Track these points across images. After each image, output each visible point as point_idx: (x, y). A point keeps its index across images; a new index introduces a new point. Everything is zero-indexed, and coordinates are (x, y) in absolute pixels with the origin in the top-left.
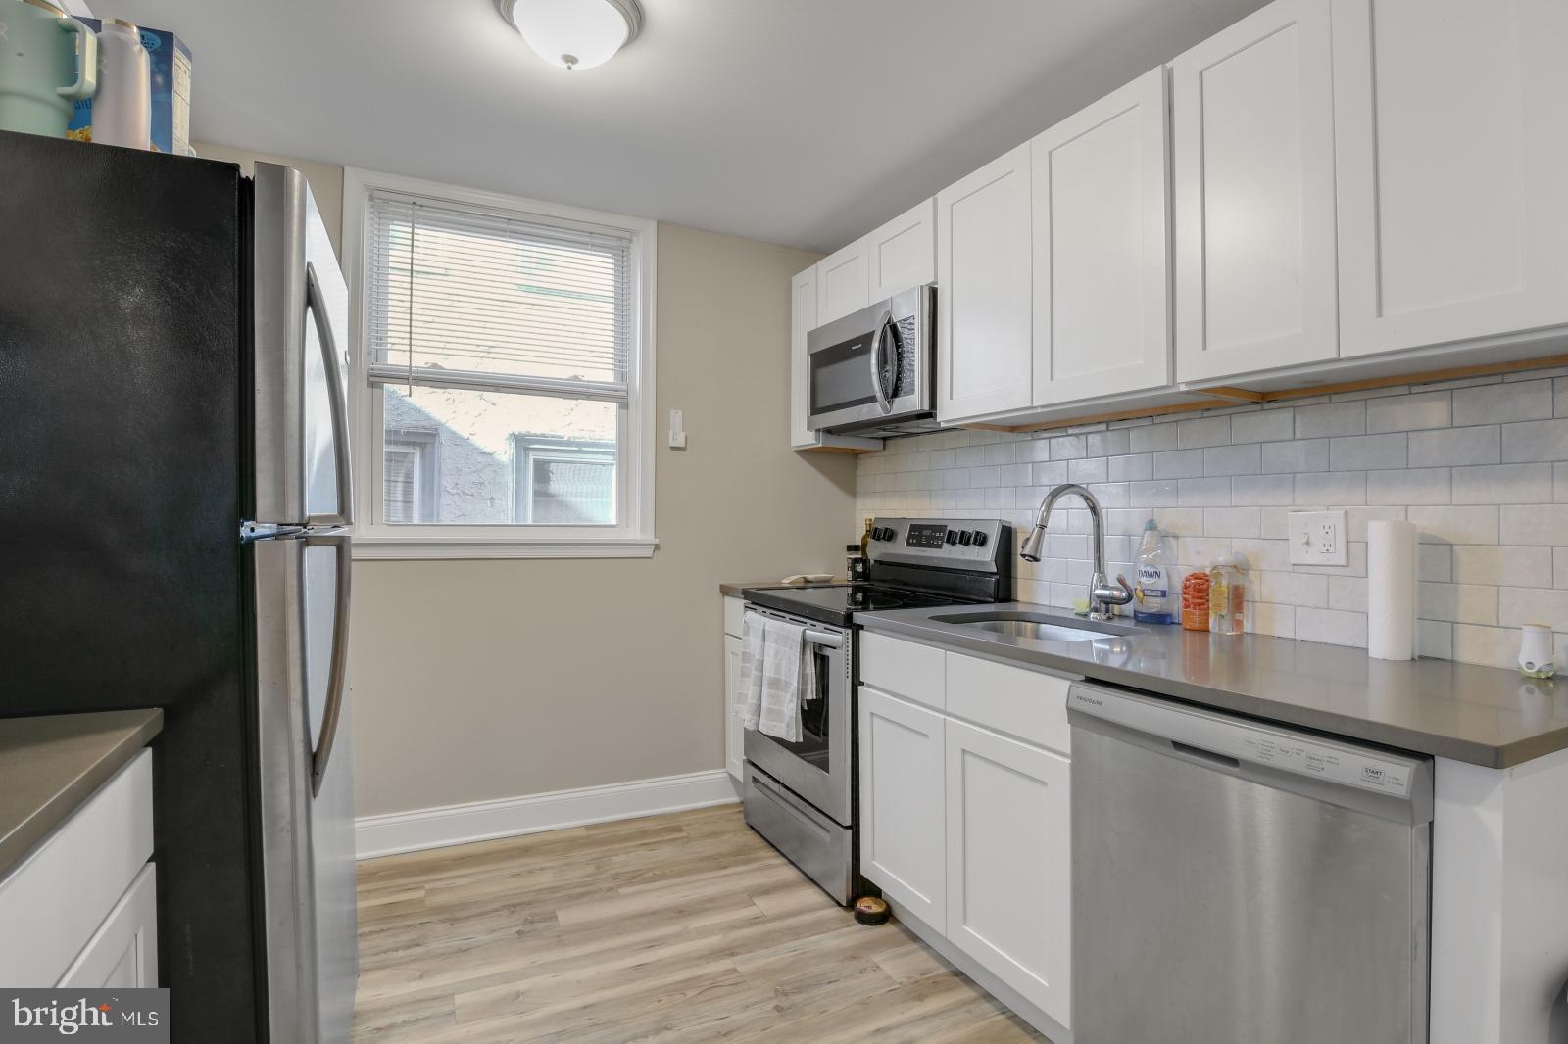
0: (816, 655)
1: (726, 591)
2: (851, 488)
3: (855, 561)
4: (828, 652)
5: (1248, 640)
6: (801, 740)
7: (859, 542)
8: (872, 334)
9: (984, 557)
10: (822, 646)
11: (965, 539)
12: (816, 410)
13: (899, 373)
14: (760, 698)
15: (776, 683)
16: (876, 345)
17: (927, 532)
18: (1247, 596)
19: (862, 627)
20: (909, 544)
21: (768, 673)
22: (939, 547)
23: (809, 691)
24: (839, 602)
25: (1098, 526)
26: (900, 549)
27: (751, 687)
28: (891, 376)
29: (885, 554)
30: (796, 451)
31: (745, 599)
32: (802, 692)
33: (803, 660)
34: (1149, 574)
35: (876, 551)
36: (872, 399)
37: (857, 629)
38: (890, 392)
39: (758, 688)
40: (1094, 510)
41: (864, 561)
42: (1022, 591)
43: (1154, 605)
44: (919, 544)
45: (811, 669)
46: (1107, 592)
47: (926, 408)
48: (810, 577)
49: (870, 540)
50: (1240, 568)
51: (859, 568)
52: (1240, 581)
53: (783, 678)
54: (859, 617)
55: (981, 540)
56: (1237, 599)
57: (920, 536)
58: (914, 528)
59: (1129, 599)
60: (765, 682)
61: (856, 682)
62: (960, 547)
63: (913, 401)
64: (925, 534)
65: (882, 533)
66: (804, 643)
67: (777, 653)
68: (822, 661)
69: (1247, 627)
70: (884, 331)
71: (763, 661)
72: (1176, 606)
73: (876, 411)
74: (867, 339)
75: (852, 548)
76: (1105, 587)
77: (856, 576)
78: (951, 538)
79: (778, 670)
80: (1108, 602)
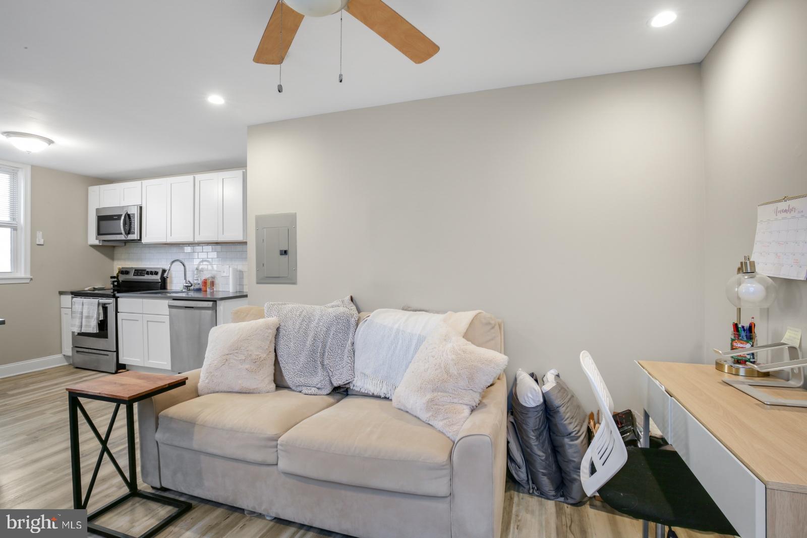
0: (103, 307)
1: (61, 293)
2: (112, 258)
3: (114, 281)
4: (107, 305)
5: (215, 292)
6: (98, 332)
7: (115, 275)
8: (122, 215)
9: (158, 278)
10: (105, 304)
11: (152, 273)
12: (99, 233)
13: (130, 228)
14: (82, 323)
15: (88, 317)
16: (123, 218)
17: (140, 271)
18: (215, 283)
19: (118, 297)
20: (134, 275)
21: (85, 314)
22: (144, 276)
23: (101, 317)
24: (110, 292)
25: (185, 269)
26: (131, 277)
27: (78, 320)
28: (127, 228)
29: (126, 279)
30: (90, 246)
31: (72, 295)
32: (98, 318)
33: (98, 310)
34: (196, 280)
35: (122, 278)
36: (121, 234)
37: (117, 298)
38: (127, 232)
39: (81, 320)
40: (184, 265)
41: (118, 281)
42: (169, 287)
43: (197, 287)
44: (137, 275)
45: (101, 311)
46: (187, 285)
47: (139, 238)
48: (96, 287)
49: (120, 275)
50: (213, 278)
51: (116, 284)
52: (213, 280)
53: (91, 315)
54: (117, 295)
55: (156, 273)
56: (213, 284)
57: (137, 273)
58: (135, 270)
59: (192, 286)
60: (84, 317)
61: (117, 312)
62: (150, 275)
63: (135, 236)
64: (139, 272)
65: (124, 272)
66: (99, 304)
67: (88, 308)
68: (105, 309)
69: (215, 290)
70: (125, 216)
71: (82, 312)
72: (201, 287)
73: (122, 237)
74: (119, 216)
75: (112, 277)
76: (187, 283)
77: (114, 286)
78: (148, 273)
79: (89, 312)
80: (187, 287)
